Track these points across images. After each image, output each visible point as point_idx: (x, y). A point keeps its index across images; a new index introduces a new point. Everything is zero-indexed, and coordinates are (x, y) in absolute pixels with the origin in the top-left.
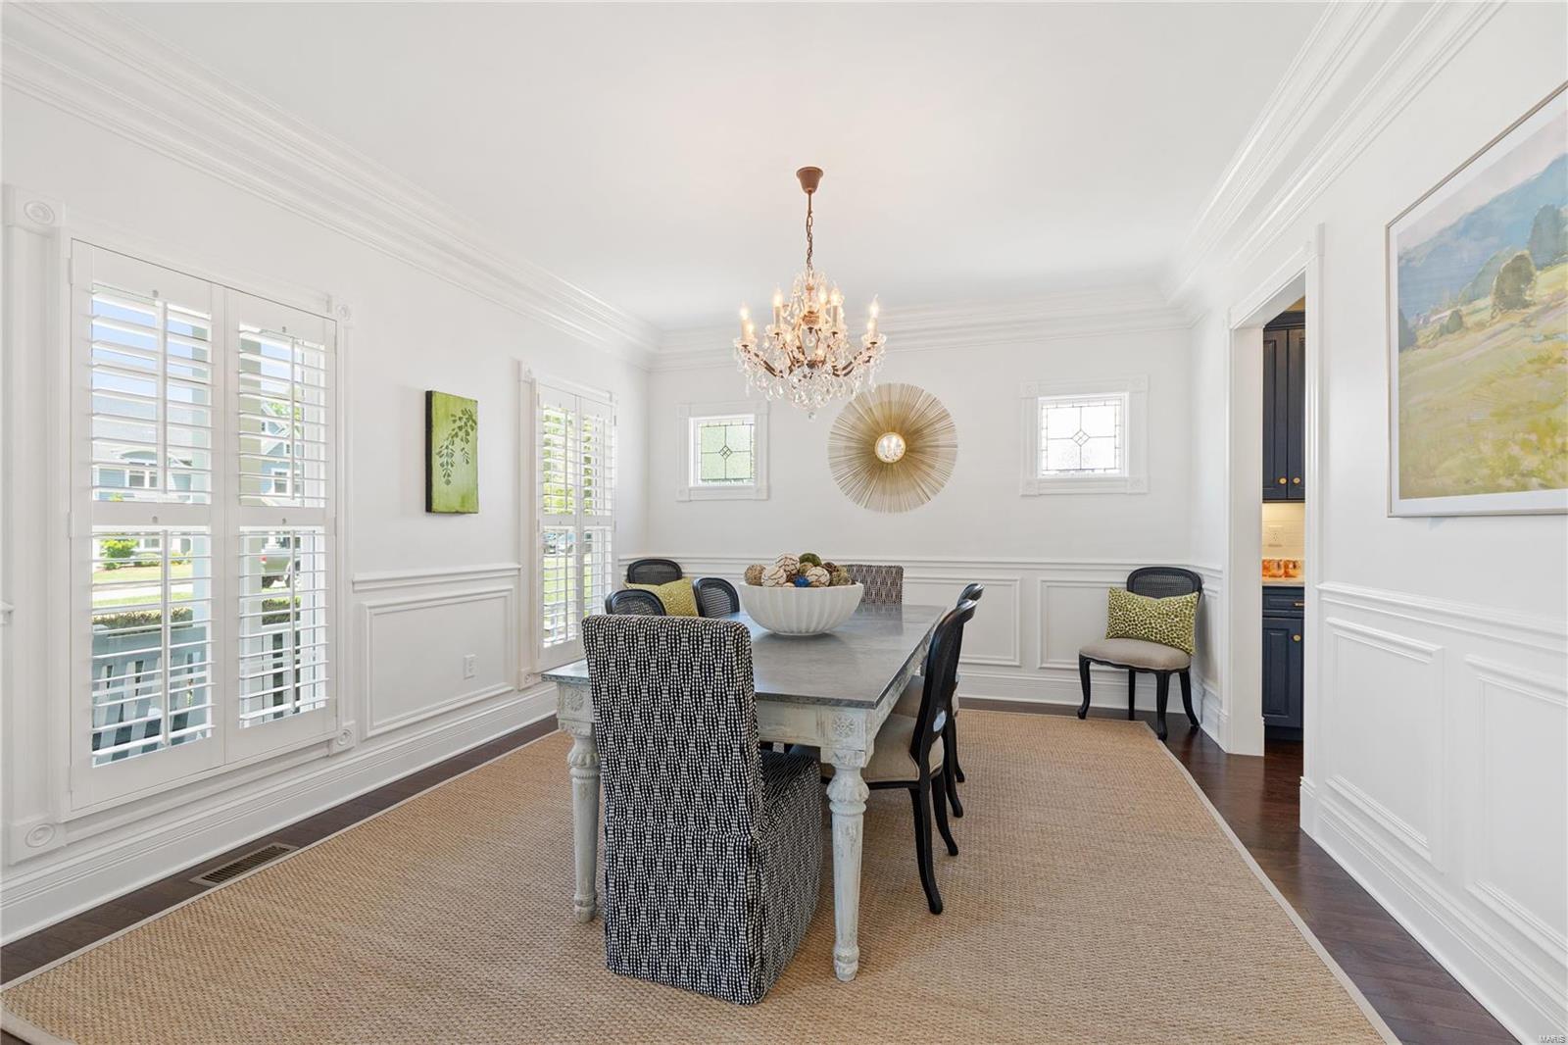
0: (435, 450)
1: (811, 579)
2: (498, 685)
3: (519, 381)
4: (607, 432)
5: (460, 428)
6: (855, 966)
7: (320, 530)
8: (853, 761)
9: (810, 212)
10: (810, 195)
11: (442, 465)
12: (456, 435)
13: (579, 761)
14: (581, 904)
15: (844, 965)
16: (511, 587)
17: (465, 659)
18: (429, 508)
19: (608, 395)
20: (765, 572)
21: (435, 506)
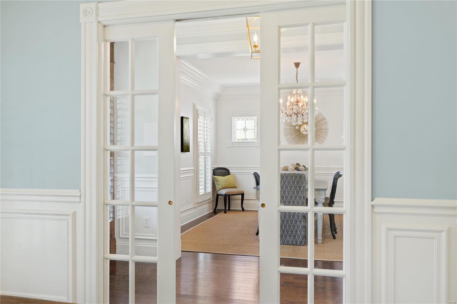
1: (300, 169)
2: (190, 206)
3: (194, 110)
6: (321, 241)
8: (322, 201)
9: (297, 73)
10: (297, 68)
16: (193, 175)
17: (186, 196)
19: (209, 110)
21: (183, 150)
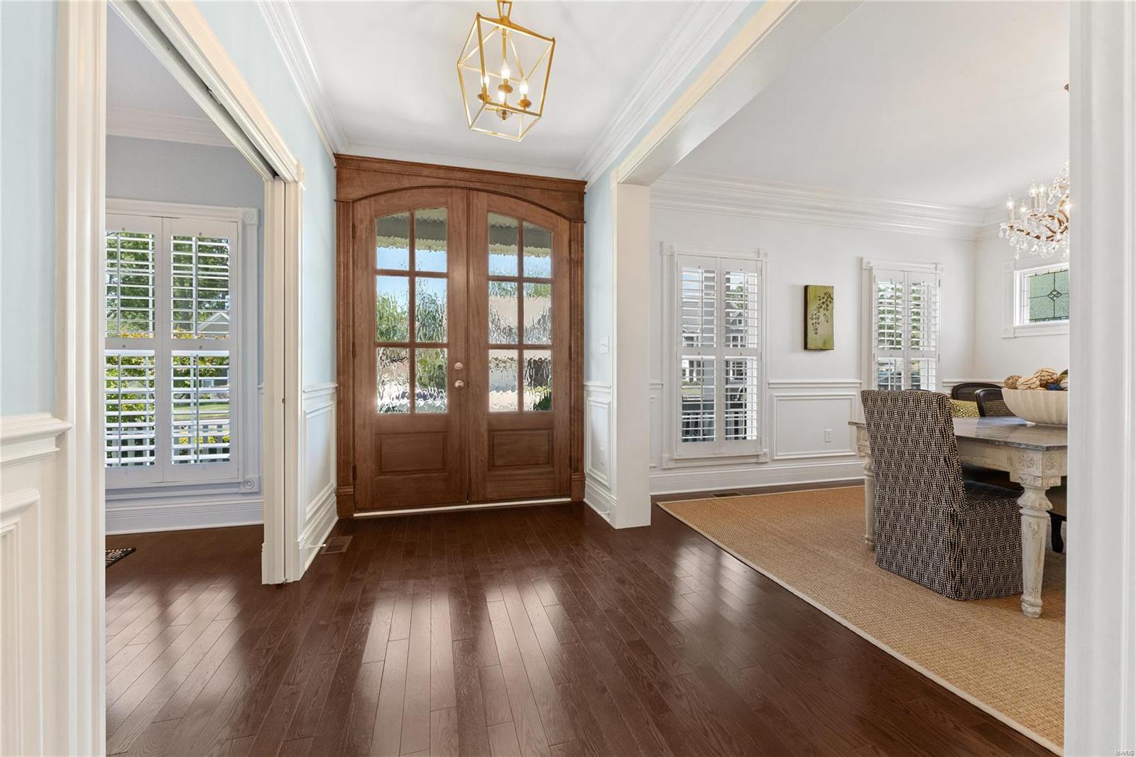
0: (809, 316)
1: (1064, 385)
3: (861, 269)
4: (933, 292)
5: (823, 303)
6: (1039, 610)
7: (755, 358)
8: (1032, 482)
11: (813, 324)
12: (821, 307)
13: (868, 467)
14: (868, 539)
15: (1027, 606)
16: (855, 393)
17: (825, 431)
18: (806, 348)
20: (1020, 380)
21: (808, 347)
